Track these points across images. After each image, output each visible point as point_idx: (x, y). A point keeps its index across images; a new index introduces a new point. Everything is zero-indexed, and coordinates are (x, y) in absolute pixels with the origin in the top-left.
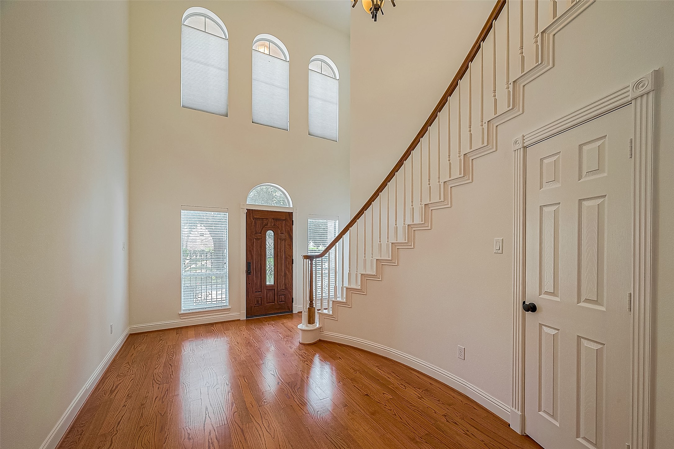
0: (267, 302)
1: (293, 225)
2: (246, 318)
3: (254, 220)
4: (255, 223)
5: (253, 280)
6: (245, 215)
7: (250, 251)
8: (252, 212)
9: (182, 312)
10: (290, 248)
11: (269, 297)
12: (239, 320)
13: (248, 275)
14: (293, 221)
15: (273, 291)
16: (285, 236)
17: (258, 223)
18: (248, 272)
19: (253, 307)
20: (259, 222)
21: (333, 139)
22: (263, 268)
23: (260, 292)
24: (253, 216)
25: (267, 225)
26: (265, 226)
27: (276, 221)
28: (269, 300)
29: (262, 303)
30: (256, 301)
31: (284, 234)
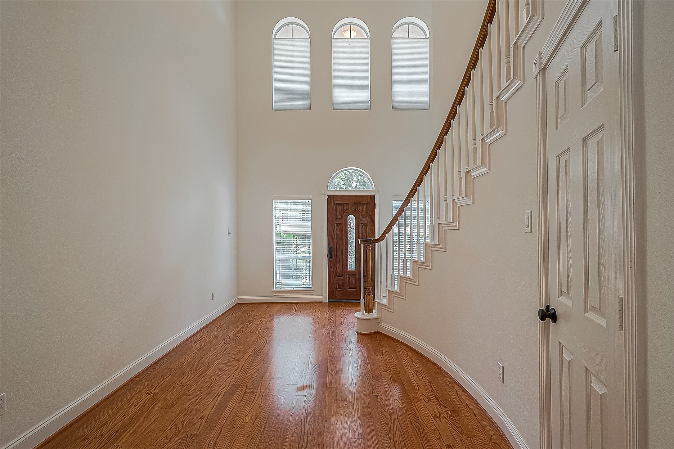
0: (349, 287)
1: (375, 208)
2: (328, 301)
3: (335, 205)
4: (336, 208)
5: (335, 265)
6: (326, 201)
7: (332, 236)
8: (333, 198)
9: (275, 289)
10: (373, 233)
11: (350, 283)
12: (322, 302)
13: (330, 259)
14: (375, 204)
15: (355, 277)
16: (367, 220)
17: (339, 209)
18: (330, 257)
19: (335, 291)
20: (340, 207)
21: (423, 108)
22: (344, 252)
23: (341, 277)
24: (334, 202)
25: (348, 209)
26: (346, 211)
27: (357, 205)
28: (350, 286)
29: (344, 288)
30: (337, 285)
31: (365, 218)
